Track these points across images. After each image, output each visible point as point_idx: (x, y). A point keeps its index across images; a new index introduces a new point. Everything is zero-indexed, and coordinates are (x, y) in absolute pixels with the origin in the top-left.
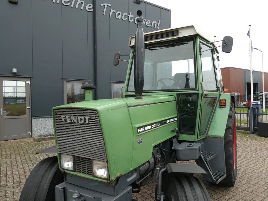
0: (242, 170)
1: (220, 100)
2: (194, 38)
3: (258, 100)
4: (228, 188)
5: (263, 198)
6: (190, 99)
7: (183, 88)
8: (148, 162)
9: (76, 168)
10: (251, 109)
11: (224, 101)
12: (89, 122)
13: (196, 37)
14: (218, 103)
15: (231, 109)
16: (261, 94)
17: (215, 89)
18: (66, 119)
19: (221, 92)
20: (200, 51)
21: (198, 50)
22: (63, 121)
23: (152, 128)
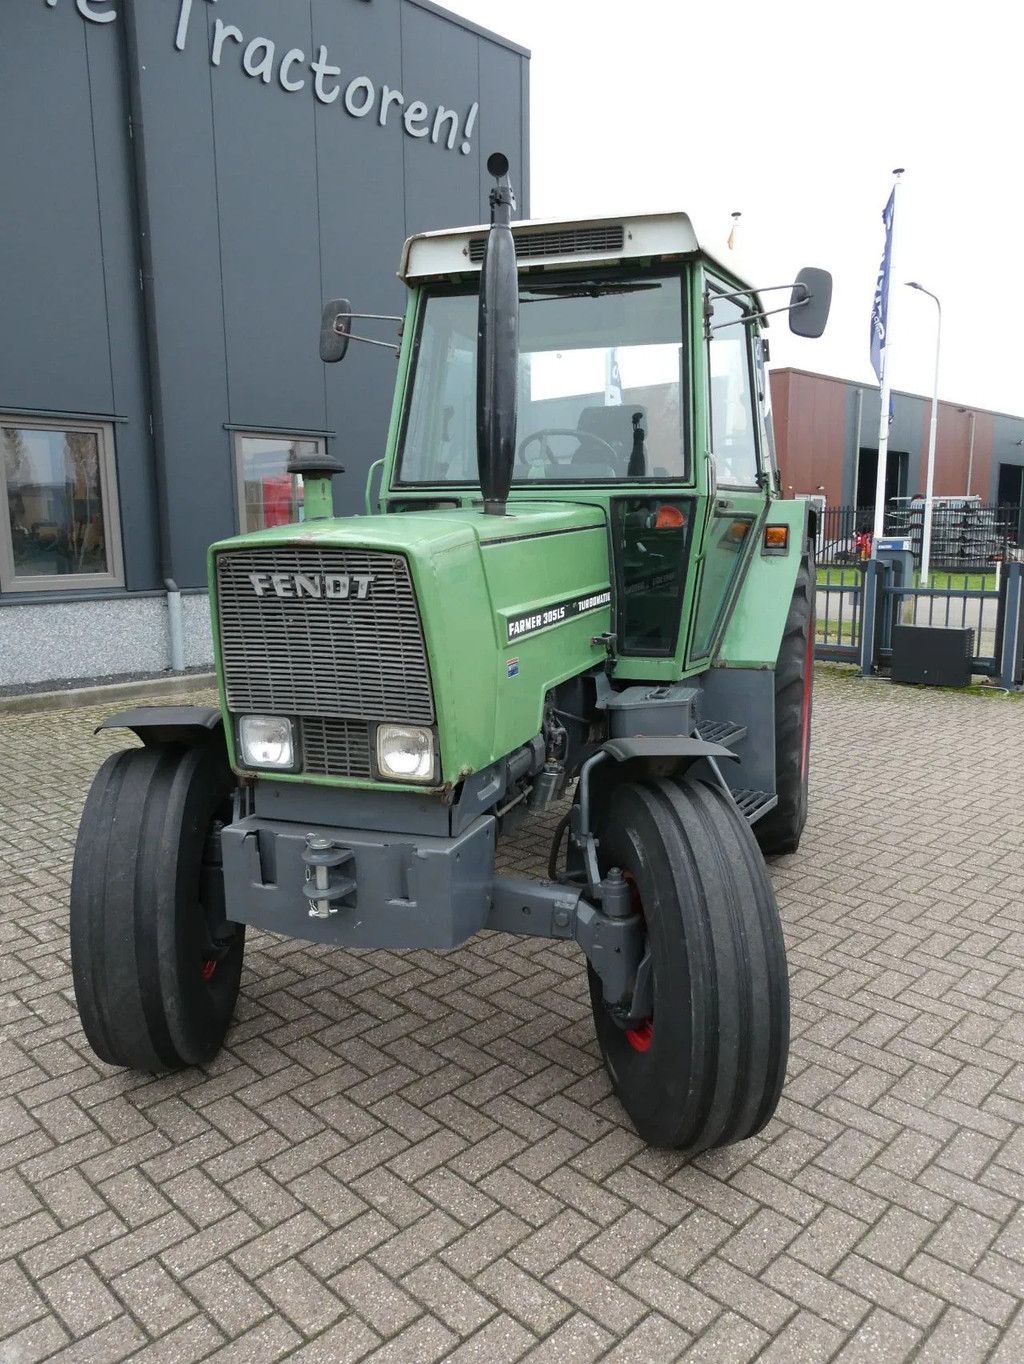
0: (823, 804)
1: (769, 526)
2: (684, 265)
3: (903, 533)
4: (774, 860)
5: (894, 881)
6: (649, 519)
7: (624, 474)
8: (528, 745)
9: (305, 761)
10: (872, 568)
11: (783, 530)
12: (370, 592)
13: (695, 260)
14: (758, 536)
15: (804, 563)
16: (916, 504)
17: (752, 481)
18: (271, 584)
19: (771, 493)
20: (707, 325)
21: (700, 320)
22: (255, 595)
23: (543, 625)
